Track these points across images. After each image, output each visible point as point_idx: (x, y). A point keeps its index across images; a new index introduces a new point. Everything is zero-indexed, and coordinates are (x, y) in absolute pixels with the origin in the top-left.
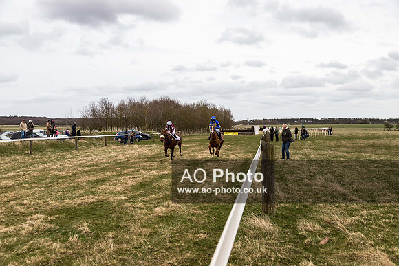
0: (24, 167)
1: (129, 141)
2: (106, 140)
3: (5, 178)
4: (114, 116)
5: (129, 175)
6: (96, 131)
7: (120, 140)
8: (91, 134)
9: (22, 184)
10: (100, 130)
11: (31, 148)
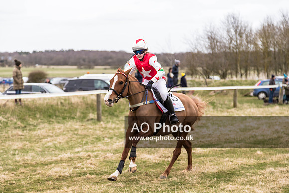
0: (87, 143)
1: (281, 98)
2: (235, 96)
3: (57, 162)
4: (251, 48)
5: (280, 165)
6: (217, 78)
7: (262, 96)
8: (207, 84)
9: (85, 173)
10: (223, 76)
11: (98, 109)
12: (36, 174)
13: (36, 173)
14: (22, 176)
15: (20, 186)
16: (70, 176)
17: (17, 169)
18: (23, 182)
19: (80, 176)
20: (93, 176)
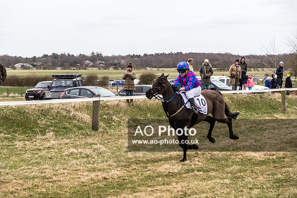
12: (147, 171)
13: (147, 169)
14: (134, 173)
15: (132, 182)
16: (179, 173)
17: (129, 166)
18: (135, 178)
19: (188, 173)
20: (201, 173)
